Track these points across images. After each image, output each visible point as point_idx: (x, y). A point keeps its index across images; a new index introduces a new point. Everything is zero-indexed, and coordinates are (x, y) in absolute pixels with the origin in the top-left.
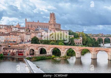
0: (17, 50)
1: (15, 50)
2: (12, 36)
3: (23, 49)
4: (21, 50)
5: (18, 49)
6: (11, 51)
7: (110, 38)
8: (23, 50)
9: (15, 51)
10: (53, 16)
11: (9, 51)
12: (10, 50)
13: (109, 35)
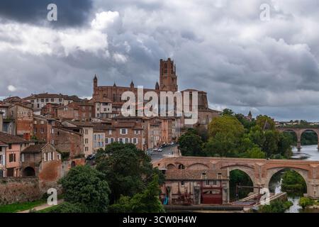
0: (195, 184)
1: (187, 184)
2: (124, 132)
3: (220, 180)
4: (211, 183)
5: (201, 181)
6: (175, 187)
7: (315, 130)
8: (218, 183)
9: (188, 187)
10: (168, 69)
11: (168, 190)
12: (169, 185)
13: (297, 121)
